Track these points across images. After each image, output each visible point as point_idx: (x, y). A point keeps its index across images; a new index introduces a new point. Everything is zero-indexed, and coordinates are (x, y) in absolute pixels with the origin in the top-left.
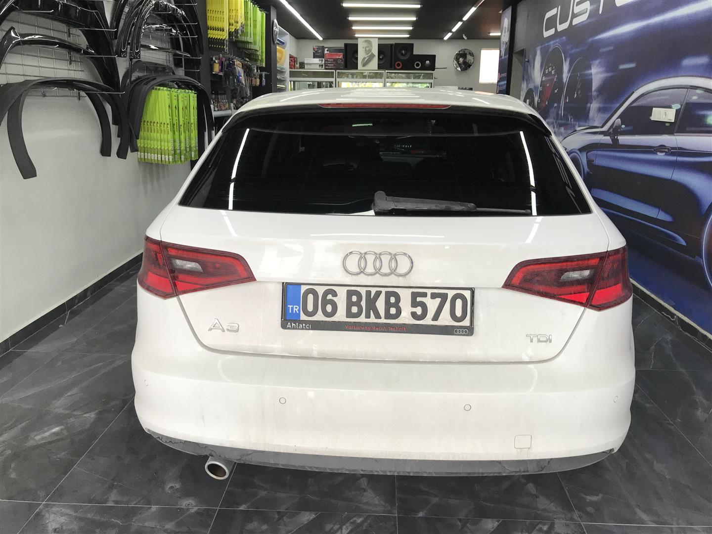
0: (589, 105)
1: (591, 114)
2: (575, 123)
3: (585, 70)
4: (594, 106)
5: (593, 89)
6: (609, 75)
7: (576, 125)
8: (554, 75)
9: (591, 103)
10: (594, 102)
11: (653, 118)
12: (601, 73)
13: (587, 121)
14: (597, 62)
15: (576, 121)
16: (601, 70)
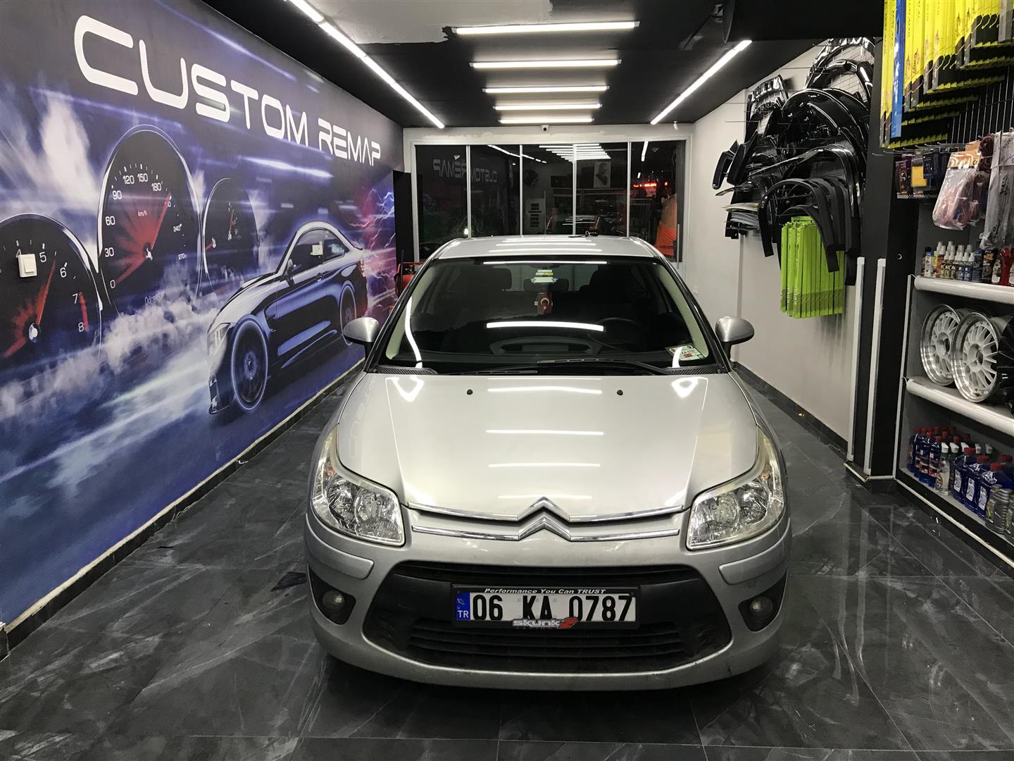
0: (255, 249)
1: (261, 260)
2: (238, 277)
3: (240, 200)
4: (263, 249)
5: (258, 226)
6: (273, 211)
7: (241, 280)
8: (164, 193)
9: (258, 246)
10: (262, 244)
11: (314, 253)
12: (264, 208)
13: (258, 270)
14: (256, 192)
15: (239, 275)
16: (262, 204)
